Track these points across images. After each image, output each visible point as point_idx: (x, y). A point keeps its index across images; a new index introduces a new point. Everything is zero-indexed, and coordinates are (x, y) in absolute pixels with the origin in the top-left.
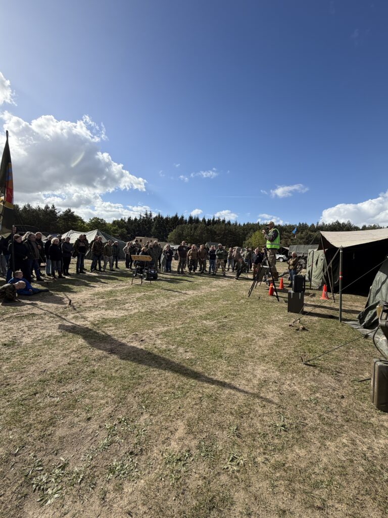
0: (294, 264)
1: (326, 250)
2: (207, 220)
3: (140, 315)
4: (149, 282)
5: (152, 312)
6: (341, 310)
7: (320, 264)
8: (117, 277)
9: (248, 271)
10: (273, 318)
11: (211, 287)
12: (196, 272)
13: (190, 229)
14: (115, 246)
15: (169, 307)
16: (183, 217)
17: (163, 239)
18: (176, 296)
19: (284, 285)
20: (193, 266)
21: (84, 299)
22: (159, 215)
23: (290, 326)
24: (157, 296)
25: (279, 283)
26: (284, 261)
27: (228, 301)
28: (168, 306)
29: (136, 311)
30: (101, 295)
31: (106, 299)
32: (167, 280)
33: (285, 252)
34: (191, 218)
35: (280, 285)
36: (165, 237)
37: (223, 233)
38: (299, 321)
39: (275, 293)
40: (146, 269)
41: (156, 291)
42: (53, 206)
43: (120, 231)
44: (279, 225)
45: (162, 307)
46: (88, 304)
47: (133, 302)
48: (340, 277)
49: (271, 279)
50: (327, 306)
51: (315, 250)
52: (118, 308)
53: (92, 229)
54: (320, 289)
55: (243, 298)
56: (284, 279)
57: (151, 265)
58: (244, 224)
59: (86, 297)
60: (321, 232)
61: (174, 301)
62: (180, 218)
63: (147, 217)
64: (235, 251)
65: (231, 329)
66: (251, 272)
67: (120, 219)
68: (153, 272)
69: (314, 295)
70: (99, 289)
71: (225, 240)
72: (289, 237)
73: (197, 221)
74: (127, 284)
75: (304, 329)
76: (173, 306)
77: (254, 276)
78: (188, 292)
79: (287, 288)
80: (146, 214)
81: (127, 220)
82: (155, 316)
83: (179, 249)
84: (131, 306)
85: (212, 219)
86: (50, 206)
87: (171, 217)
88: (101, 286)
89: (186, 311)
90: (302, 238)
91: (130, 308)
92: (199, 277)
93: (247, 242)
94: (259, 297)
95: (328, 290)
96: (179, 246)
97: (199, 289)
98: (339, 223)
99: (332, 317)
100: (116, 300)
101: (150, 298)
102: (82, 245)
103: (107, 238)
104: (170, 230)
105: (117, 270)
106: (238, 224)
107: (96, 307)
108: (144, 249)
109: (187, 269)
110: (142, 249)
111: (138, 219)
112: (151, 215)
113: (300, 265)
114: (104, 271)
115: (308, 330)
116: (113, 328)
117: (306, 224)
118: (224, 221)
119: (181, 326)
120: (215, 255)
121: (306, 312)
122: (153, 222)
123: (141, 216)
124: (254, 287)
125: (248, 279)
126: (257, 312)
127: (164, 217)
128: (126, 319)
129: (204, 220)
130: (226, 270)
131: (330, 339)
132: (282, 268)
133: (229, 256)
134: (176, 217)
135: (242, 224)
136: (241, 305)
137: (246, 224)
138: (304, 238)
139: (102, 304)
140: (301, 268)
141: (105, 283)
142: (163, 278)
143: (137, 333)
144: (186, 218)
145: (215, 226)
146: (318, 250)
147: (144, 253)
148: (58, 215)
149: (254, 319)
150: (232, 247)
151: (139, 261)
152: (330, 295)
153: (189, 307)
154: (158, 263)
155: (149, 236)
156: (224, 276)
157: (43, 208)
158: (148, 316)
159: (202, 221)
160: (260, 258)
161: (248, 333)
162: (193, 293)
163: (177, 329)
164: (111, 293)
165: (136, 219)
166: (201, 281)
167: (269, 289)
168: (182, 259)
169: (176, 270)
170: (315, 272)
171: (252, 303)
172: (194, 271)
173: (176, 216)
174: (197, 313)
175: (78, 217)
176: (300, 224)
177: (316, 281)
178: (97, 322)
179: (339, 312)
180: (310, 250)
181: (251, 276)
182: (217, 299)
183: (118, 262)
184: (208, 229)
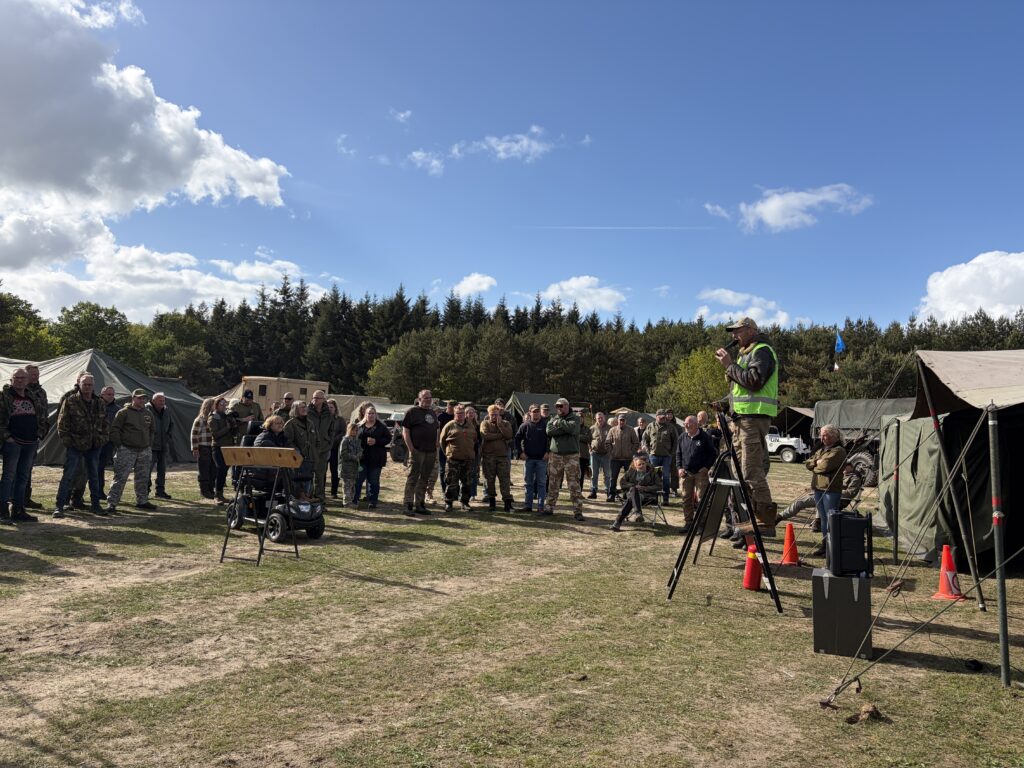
0: (832, 470)
1: (941, 417)
2: (512, 313)
3: (249, 682)
4: (292, 548)
5: (296, 668)
6: (1008, 640)
7: (927, 467)
8: (164, 535)
9: (666, 499)
10: (761, 677)
11: (528, 563)
12: (473, 504)
13: (449, 347)
15: (368, 647)
16: (424, 302)
17: (350, 381)
18: (392, 602)
19: (800, 549)
20: (460, 484)
21: (27, 625)
22: (335, 296)
23: (825, 704)
24: (322, 601)
25: (781, 542)
26: (799, 459)
27: (591, 613)
28: (363, 641)
29: (236, 665)
30: (94, 607)
31: (116, 623)
32: (359, 540)
33: (799, 426)
34: (454, 305)
35: (785, 547)
36: (356, 377)
37: (572, 358)
38: (855, 685)
39: (765, 580)
40: (281, 500)
41: (315, 583)
43: (181, 355)
44: (776, 330)
45: (338, 647)
46: (41, 646)
47: (223, 630)
48: (995, 514)
49: (749, 527)
50: (958, 625)
51: (905, 418)
52: (162, 655)
53: (71, 350)
54: (931, 561)
55: (647, 603)
56: (796, 525)
57: (296, 482)
58: (649, 325)
59: (34, 617)
60: (920, 353)
61: (387, 620)
62: (412, 304)
63: (287, 303)
64: (615, 423)
65: (604, 725)
66: (680, 500)
67: (182, 311)
68: (305, 509)
69: (908, 585)
70: (86, 583)
71: (578, 383)
72: (815, 372)
73: (477, 315)
74: (204, 555)
75: (875, 716)
76: (382, 642)
77: (688, 518)
78: (440, 585)
79: (810, 561)
80: (285, 291)
82: (308, 683)
83: (409, 421)
84: (214, 648)
85: (530, 308)
87: (379, 302)
88: (97, 568)
89: (435, 659)
90: (858, 375)
91: (212, 655)
92: (485, 526)
93: (661, 390)
94: (709, 598)
95: (961, 566)
96: (408, 408)
97: (484, 573)
98: (987, 321)
99: (976, 667)
100: (154, 623)
101: (291, 612)
102: (21, 408)
103: (130, 383)
104: (378, 351)
105: (165, 504)
106: (626, 327)
107: (71, 656)
108: (271, 423)
109: (438, 494)
110: (266, 424)
111: (253, 308)
112: (303, 295)
113: (854, 471)
114: (112, 510)
115: (889, 721)
116: (140, 739)
117: (871, 324)
119: (410, 720)
121: (883, 651)
122: (312, 321)
123: (264, 297)
124: (690, 560)
125: (664, 530)
126: (701, 654)
127: (355, 303)
128: (191, 700)
129: (502, 312)
130: (586, 495)
131: (970, 749)
132: (789, 485)
133: (594, 443)
134: (399, 304)
135: (641, 328)
136: (643, 627)
137: (654, 324)
138: (863, 375)
139: (96, 642)
140: (859, 486)
141: (112, 557)
142: (345, 530)
143: (234, 756)
144: (438, 304)
145: (543, 332)
146: (913, 417)
147: (275, 438)
149: (689, 682)
150: (607, 412)
152: (966, 582)
153: (443, 643)
154: (329, 474)
155: (295, 370)
156: (579, 519)
158: (283, 684)
159: (496, 316)
160: (709, 452)
161: (665, 738)
162: (460, 589)
163: (392, 734)
164: (136, 597)
165: (244, 310)
166: (492, 539)
167: (742, 567)
168: (422, 457)
169: (399, 498)
170: (912, 498)
171: (682, 620)
172: (465, 501)
173: (400, 297)
174: (473, 664)
175: (15, 301)
176: (848, 321)
177: (915, 534)
178: (73, 717)
179: (1000, 645)
180: (886, 419)
181: (676, 519)
182: (549, 611)
183: (168, 475)
184: (517, 344)
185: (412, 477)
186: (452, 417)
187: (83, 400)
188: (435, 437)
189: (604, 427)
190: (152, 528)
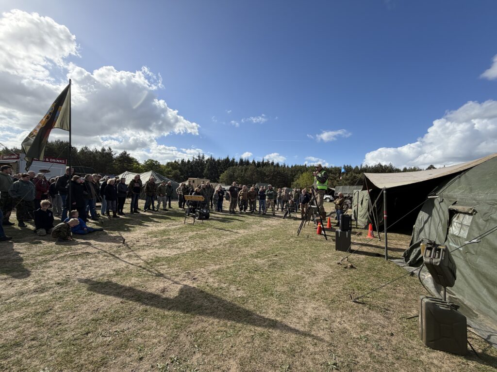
0: (341, 203)
1: (370, 190)
2: (256, 162)
3: (192, 254)
4: (202, 221)
5: (204, 251)
6: (388, 249)
7: (365, 204)
8: (170, 217)
9: (296, 210)
10: (322, 256)
11: (261, 226)
12: (246, 211)
13: (240, 171)
14: (169, 186)
15: (221, 246)
16: (234, 159)
17: (215, 180)
18: (227, 235)
19: (332, 224)
20: (243, 206)
21: (138, 238)
22: (212, 158)
23: (339, 264)
24: (209, 234)
25: (327, 222)
26: (331, 201)
27: (278, 239)
28: (220, 244)
29: (189, 249)
30: (154, 234)
31: (160, 238)
32: (218, 219)
33: (331, 193)
34: (241, 160)
35: (328, 224)
36: (216, 179)
37: (272, 174)
38: (347, 259)
39: (323, 232)
40: (199, 209)
41: (208, 230)
42: (110, 149)
43: (173, 172)
44: (325, 167)
45: (214, 246)
46: (142, 243)
47: (186, 241)
48: (385, 216)
49: (319, 218)
50: (373, 244)
51: (360, 191)
52: (171, 246)
53: (147, 171)
54: (366, 228)
55: (292, 237)
56: (331, 218)
57: (204, 204)
58: (292, 166)
59: (140, 236)
60: (365, 174)
61: (226, 239)
62: (230, 160)
63: (199, 159)
64: (284, 191)
65: (282, 267)
66: (300, 211)
67: (173, 161)
68: (205, 211)
69: (360, 234)
70: (152, 228)
71: (273, 181)
72: (335, 179)
73: (247, 163)
74: (180, 223)
75: (352, 267)
76: (225, 245)
77: (302, 216)
78: (239, 231)
79: (334, 227)
80: (199, 157)
81: (180, 162)
82: (207, 255)
83: (230, 190)
84: (183, 245)
85: (261, 161)
86: (107, 148)
87: (222, 159)
88: (154, 225)
89: (238, 249)
90: (347, 180)
91: (183, 247)
92: (250, 217)
93: (295, 183)
94: (308, 236)
95: (374, 229)
96: (230, 187)
97: (249, 228)
98: (381, 166)
99: (378, 255)
100: (169, 239)
101: (202, 237)
102: (136, 185)
103: (161, 179)
104: (222, 172)
105: (170, 209)
106: (286, 166)
107: (149, 246)
108: (196, 190)
109: (238, 208)
110: (195, 190)
111: (191, 161)
112: (203, 158)
113: (346, 204)
114: (157, 211)
115: (355, 268)
116: (166, 266)
117: (350, 166)
118: (273, 163)
119: (233, 264)
120: (265, 195)
121: (354, 250)
122: (205, 164)
123: (194, 158)
124: (303, 227)
125: (296, 219)
126: (306, 250)
127: (216, 160)
128: (178, 257)
129: (254, 162)
130: (276, 209)
131: (377, 276)
132: (329, 208)
133: (278, 196)
134: (227, 160)
135: (290, 167)
136: (291, 243)
137: (293, 166)
138: (349, 180)
139: (155, 243)
140: (347, 208)
141: (158, 222)
142: (215, 217)
143: (190, 272)
144: (237, 160)
145: (264, 167)
146: (362, 190)
147: (197, 193)
148: (114, 157)
149: (303, 257)
150: (281, 188)
151: (191, 201)
152: (376, 234)
153: (240, 246)
154: (210, 203)
155: (201, 177)
156: (274, 215)
157: (100, 151)
158: (201, 254)
159: (252, 163)
161: (297, 271)
162: (244, 232)
163: (228, 268)
164: (164, 232)
165: (189, 161)
166: (252, 220)
167: (317, 228)
168: (234, 199)
169: (228, 209)
170: (361, 212)
171: (301, 242)
172: (245, 211)
173: (228, 158)
174: (248, 251)
175: (133, 159)
176: (344, 165)
177: (362, 221)
178: (150, 261)
179: (385, 250)
180: (355, 191)
181: (299, 216)
182: (268, 238)
183: (171, 202)
184: (258, 170)
185: (231, 204)
186: (242, 189)
187: (151, 183)
188: (237, 194)
189: (281, 192)
190: (167, 215)
